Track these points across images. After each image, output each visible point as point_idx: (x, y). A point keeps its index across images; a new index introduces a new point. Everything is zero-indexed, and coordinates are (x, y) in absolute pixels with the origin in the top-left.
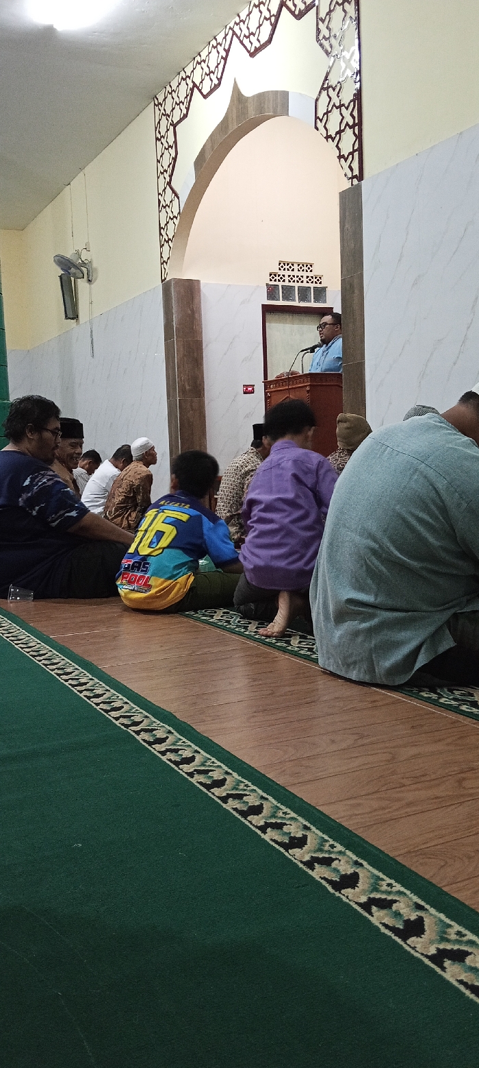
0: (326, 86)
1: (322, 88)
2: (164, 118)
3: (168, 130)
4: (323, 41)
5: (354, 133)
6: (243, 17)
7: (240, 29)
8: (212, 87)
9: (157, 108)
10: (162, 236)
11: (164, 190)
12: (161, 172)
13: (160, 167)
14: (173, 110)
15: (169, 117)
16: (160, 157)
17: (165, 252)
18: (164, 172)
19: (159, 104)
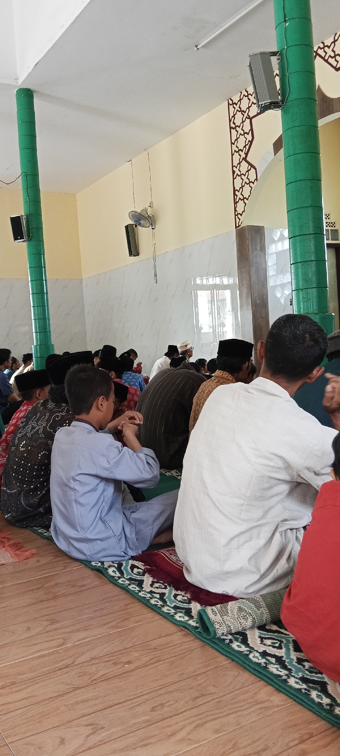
2: (239, 114)
3: (243, 122)
6: (327, 43)
7: (325, 52)
9: (231, 107)
10: (237, 196)
11: (239, 163)
12: (235, 151)
13: (234, 147)
14: (249, 108)
15: (245, 112)
16: (235, 140)
17: (240, 206)
18: (238, 152)
19: (233, 104)
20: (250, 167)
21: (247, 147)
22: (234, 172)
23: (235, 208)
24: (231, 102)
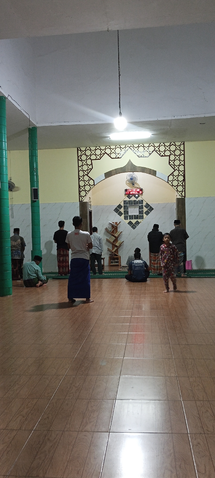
0: (172, 174)
1: (171, 175)
2: (84, 156)
3: (86, 160)
4: (171, 165)
5: (183, 187)
8: (117, 157)
10: (81, 189)
11: (84, 176)
12: (81, 170)
13: (80, 169)
14: (91, 155)
15: (88, 156)
16: (81, 166)
17: (83, 193)
18: (83, 171)
19: (81, 150)
20: (90, 179)
21: (89, 171)
22: (79, 178)
23: (79, 194)
24: (80, 150)
